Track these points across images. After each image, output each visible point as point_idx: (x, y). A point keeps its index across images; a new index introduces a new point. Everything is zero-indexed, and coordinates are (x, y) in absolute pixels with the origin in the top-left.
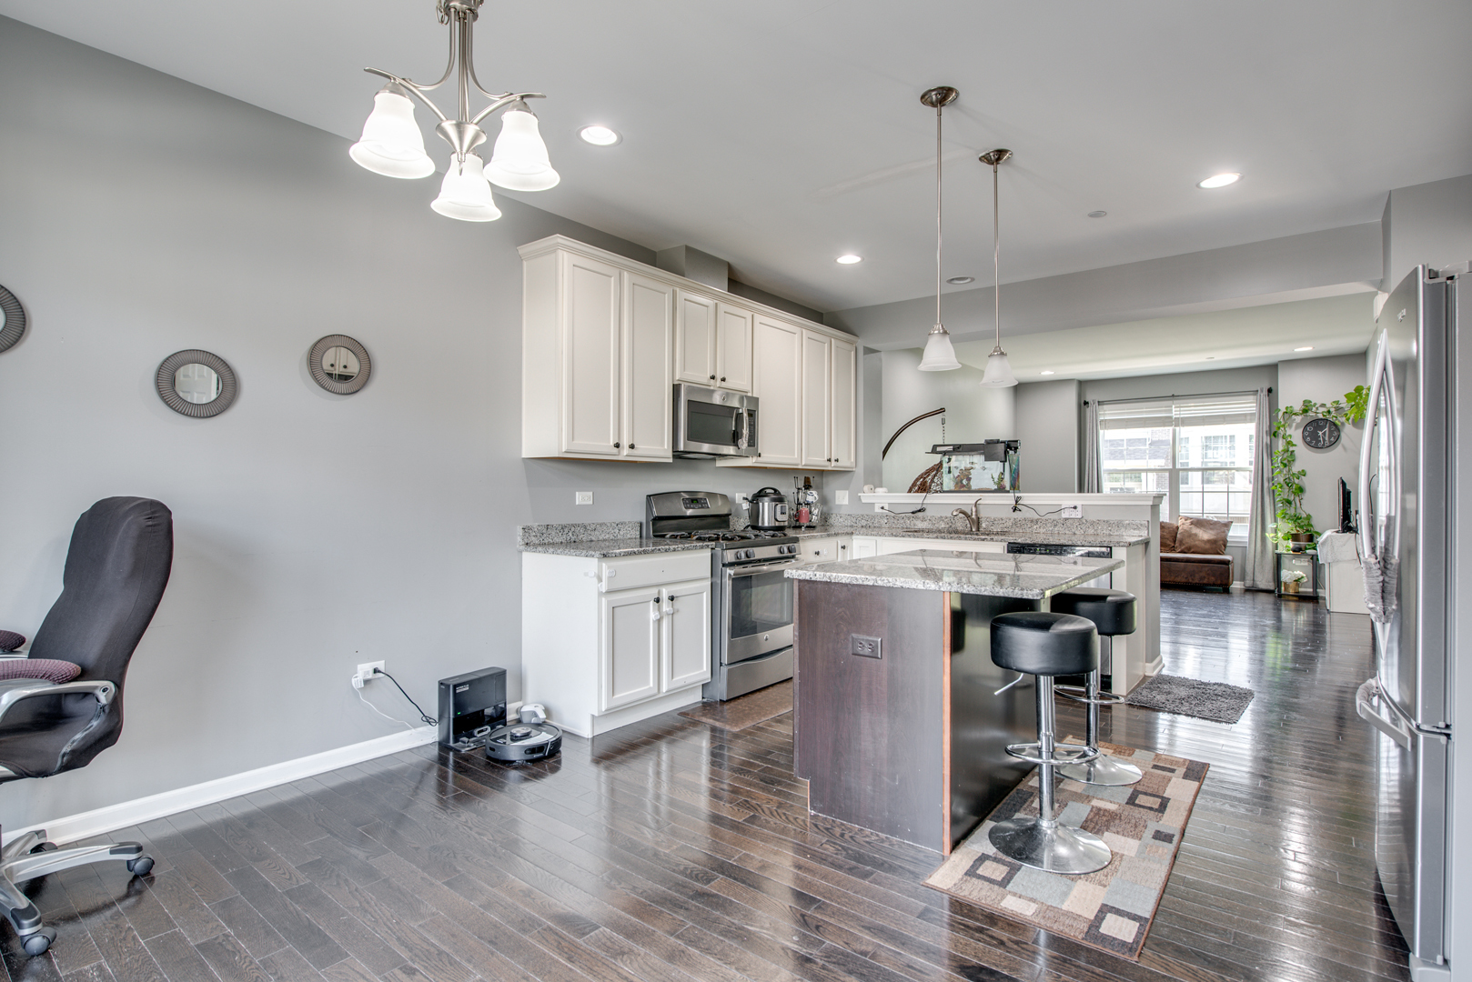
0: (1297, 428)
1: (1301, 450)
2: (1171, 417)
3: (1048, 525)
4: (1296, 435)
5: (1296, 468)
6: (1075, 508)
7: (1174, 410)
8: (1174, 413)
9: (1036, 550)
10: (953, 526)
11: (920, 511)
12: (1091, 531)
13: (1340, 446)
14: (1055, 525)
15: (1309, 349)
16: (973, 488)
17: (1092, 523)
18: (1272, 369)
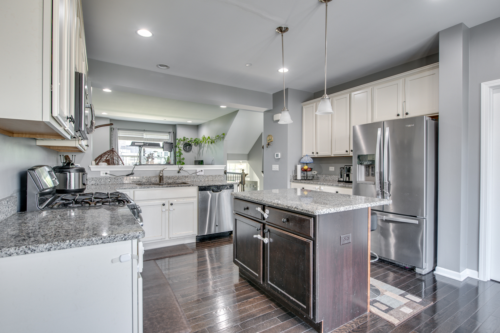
0: (182, 145)
1: (183, 152)
2: (143, 138)
3: (192, 178)
4: (181, 146)
5: (182, 157)
6: (202, 171)
7: (144, 135)
8: (144, 136)
9: (210, 188)
10: (149, 181)
11: (131, 174)
12: (207, 180)
13: (191, 151)
14: (194, 178)
15: (191, 122)
16: (155, 163)
17: (207, 176)
18: (174, 126)
